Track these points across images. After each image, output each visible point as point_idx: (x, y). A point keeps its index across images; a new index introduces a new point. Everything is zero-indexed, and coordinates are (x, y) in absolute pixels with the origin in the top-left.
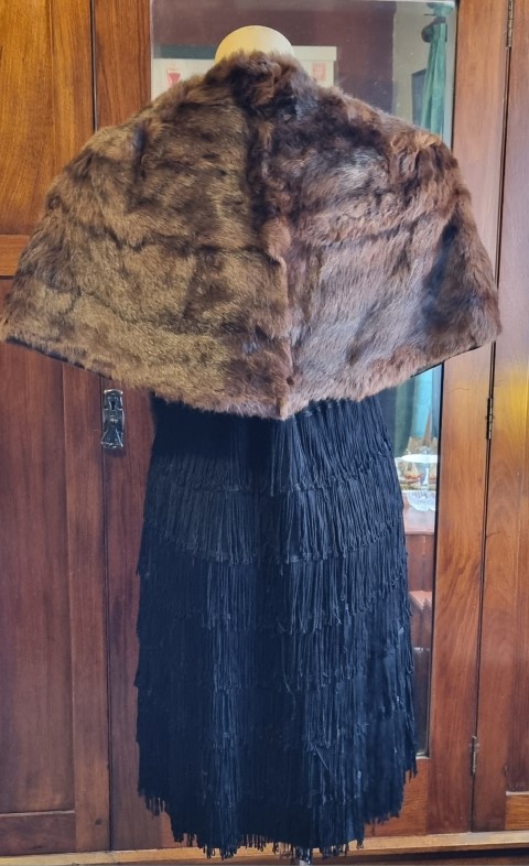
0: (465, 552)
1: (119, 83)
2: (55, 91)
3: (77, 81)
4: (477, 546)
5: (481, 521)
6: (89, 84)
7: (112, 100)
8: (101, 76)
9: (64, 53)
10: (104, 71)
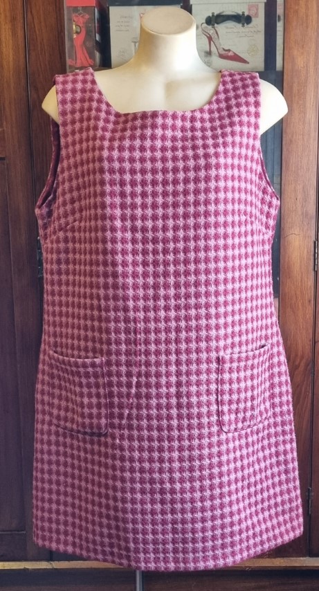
0: (300, 353)
1: (42, 20)
3: (13, 20)
4: (308, 349)
5: (311, 331)
6: (22, 21)
7: (37, 32)
8: (29, 14)
10: (31, 12)
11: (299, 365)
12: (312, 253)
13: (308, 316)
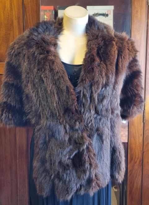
0: (137, 157)
2: (12, 21)
3: (19, 18)
4: (141, 155)
5: (142, 148)
6: (22, 19)
9: (15, 10)
11: (137, 161)
12: (143, 115)
13: (140, 141)
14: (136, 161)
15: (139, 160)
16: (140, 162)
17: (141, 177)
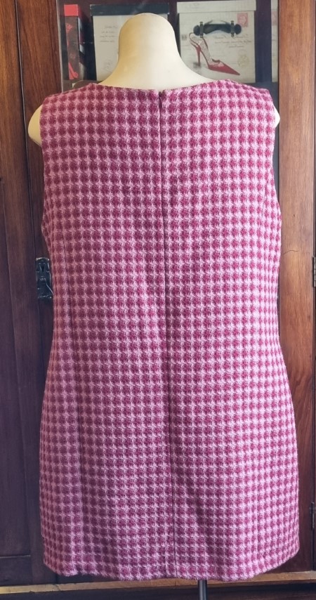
0: (301, 370)
1: (36, 38)
3: (6, 38)
4: (309, 364)
6: (15, 39)
7: (31, 51)
8: (22, 32)
10: (25, 30)
11: (300, 381)
12: (311, 269)
13: (308, 332)
14: (298, 379)
15: (305, 377)
16: (307, 381)
17: (311, 417)
